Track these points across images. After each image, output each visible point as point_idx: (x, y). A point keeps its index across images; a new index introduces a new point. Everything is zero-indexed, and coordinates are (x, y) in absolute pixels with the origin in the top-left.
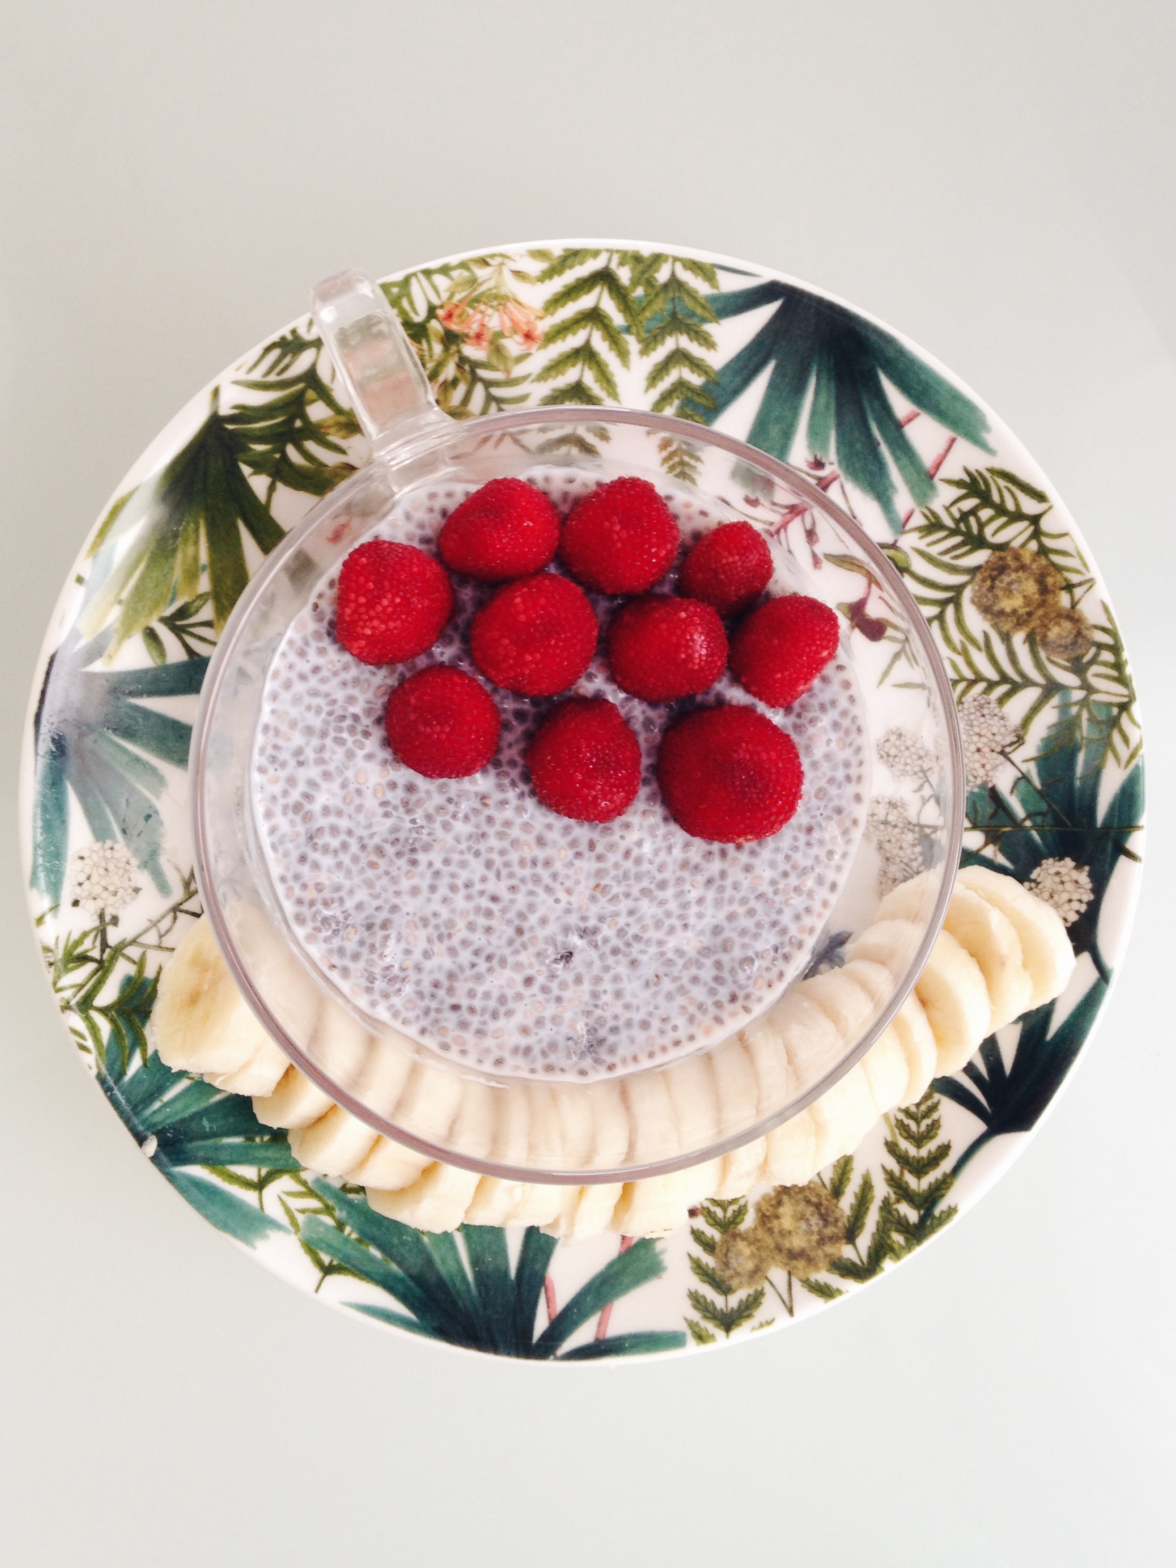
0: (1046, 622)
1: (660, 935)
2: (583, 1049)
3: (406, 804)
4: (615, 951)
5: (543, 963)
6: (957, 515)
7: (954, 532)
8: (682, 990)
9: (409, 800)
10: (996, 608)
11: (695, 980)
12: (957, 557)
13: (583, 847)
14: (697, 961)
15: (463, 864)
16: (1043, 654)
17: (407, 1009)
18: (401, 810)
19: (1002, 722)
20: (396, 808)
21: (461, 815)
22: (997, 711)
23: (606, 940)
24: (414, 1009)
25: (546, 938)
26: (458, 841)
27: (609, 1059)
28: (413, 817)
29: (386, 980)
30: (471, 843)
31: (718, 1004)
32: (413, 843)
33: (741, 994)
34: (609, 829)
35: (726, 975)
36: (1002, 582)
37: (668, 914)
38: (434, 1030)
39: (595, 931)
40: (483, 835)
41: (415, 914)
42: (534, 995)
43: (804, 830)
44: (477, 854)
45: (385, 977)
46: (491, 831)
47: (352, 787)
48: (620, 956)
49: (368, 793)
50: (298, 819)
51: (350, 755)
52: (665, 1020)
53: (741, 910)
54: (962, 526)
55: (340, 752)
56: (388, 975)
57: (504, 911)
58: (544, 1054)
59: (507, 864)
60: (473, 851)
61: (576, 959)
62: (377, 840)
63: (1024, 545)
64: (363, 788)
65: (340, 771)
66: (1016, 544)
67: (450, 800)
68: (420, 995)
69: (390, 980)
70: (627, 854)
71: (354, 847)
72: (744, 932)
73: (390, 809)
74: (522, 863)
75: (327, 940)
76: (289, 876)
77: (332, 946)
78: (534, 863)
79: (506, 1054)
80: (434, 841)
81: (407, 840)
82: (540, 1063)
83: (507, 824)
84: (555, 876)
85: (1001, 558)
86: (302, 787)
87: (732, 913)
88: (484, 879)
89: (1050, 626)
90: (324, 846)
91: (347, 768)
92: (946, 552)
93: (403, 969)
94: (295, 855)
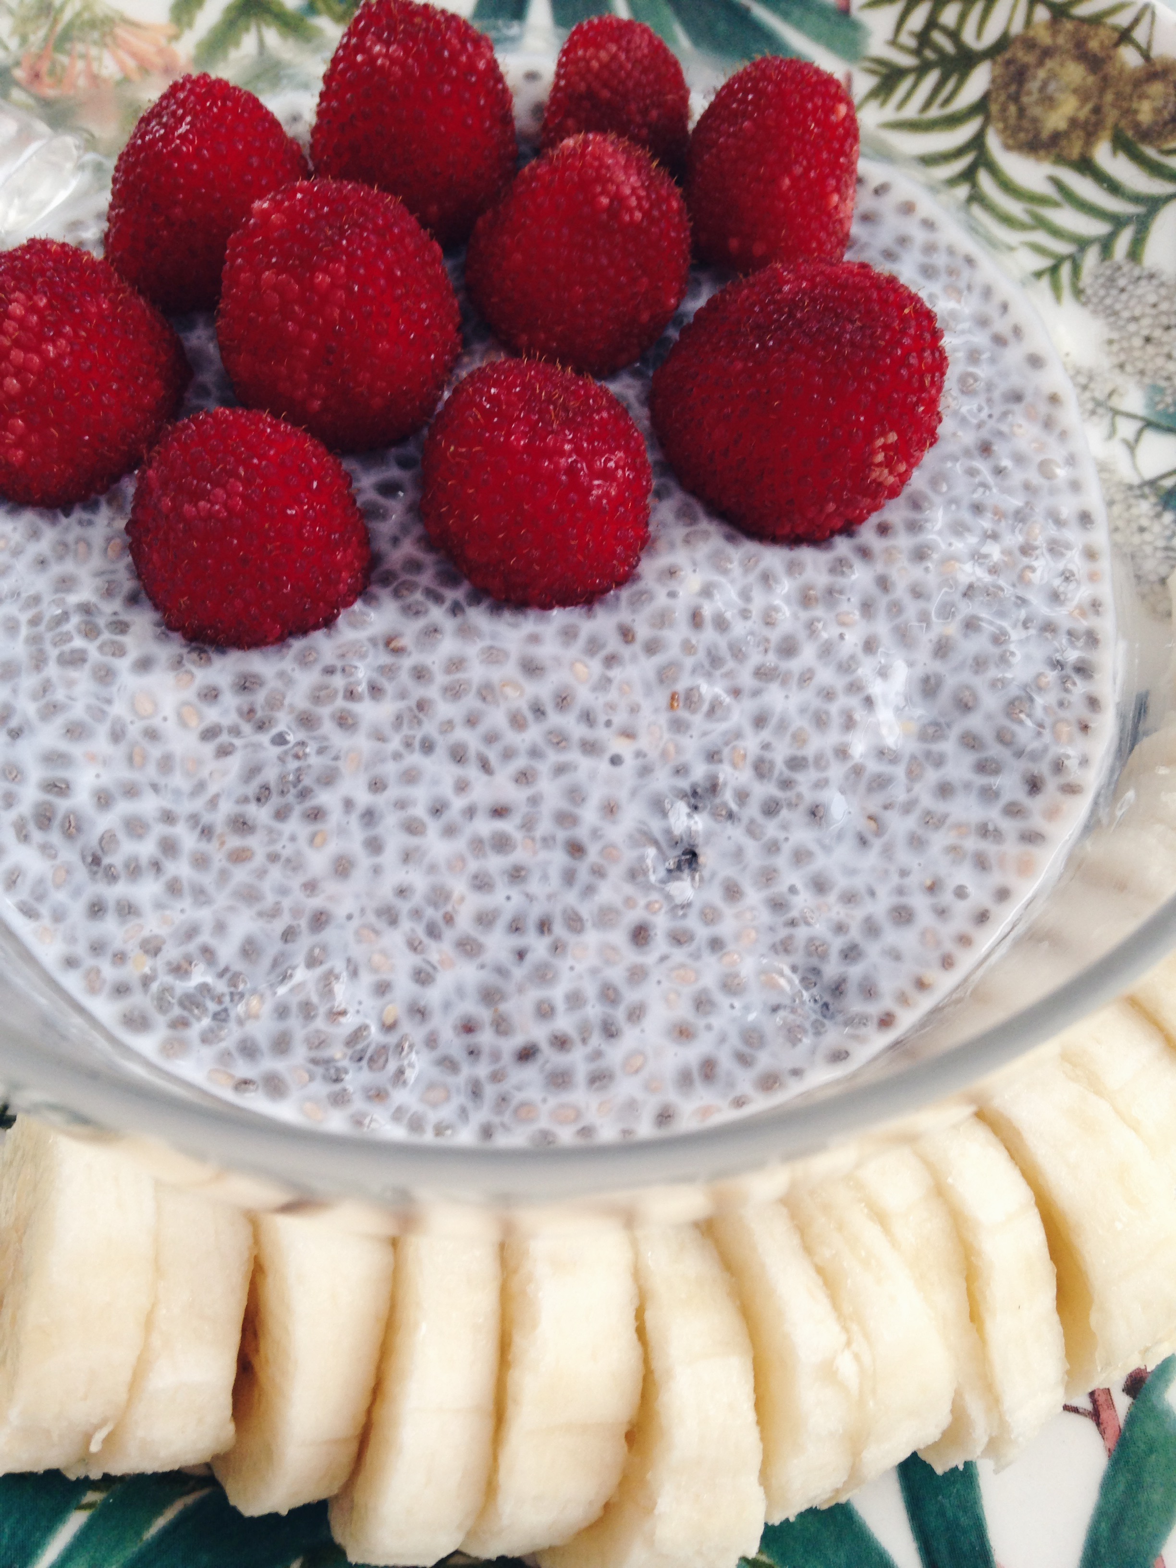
0: (1125, 105)
1: (833, 737)
2: (813, 1017)
3: (249, 713)
4: (771, 809)
5: (648, 887)
6: (912, 43)
7: (922, 70)
8: (932, 821)
9: (252, 704)
10: (1045, 134)
11: (945, 790)
12: (947, 101)
13: (614, 644)
14: (928, 754)
15: (410, 777)
16: (1150, 152)
17: (434, 1105)
18: (247, 728)
19: (1155, 282)
20: (235, 731)
21: (362, 688)
22: (1137, 272)
23: (742, 796)
24: (448, 1098)
25: (631, 837)
26: (380, 737)
27: (874, 1009)
28: (274, 731)
29: (364, 1063)
30: (406, 731)
31: (1013, 810)
32: (298, 780)
33: (1043, 768)
34: (642, 593)
35: (995, 750)
36: (1029, 93)
37: (828, 695)
38: (507, 1118)
39: (714, 788)
40: (422, 706)
41: (363, 911)
42: (663, 958)
43: (976, 453)
44: (428, 747)
45: (360, 1059)
46: (433, 692)
47: (134, 731)
48: (784, 813)
49: (170, 728)
50: (55, 837)
51: (105, 676)
52: (933, 888)
53: (952, 629)
54: (929, 54)
55: (82, 678)
56: (364, 1051)
57: (528, 825)
58: (744, 1060)
59: (491, 738)
60: (417, 744)
61: (708, 857)
62: (226, 808)
63: (1028, 21)
64: (156, 722)
65: (99, 714)
66: (1017, 28)
67: (329, 671)
68: (448, 1064)
69: (371, 1060)
70: (696, 619)
71: (188, 840)
72: (979, 664)
73: (224, 738)
74: (517, 722)
75: (206, 1039)
76: (81, 950)
77: (223, 1045)
78: (539, 711)
79: (672, 1096)
80: (336, 758)
81: (282, 778)
82: (745, 1080)
83: (456, 664)
84: (588, 717)
85: (1008, 63)
86: (35, 774)
87: (939, 642)
88: (462, 786)
89: (1135, 105)
90: (127, 866)
91: (109, 701)
92: (927, 104)
93: (389, 1028)
94: (77, 909)
